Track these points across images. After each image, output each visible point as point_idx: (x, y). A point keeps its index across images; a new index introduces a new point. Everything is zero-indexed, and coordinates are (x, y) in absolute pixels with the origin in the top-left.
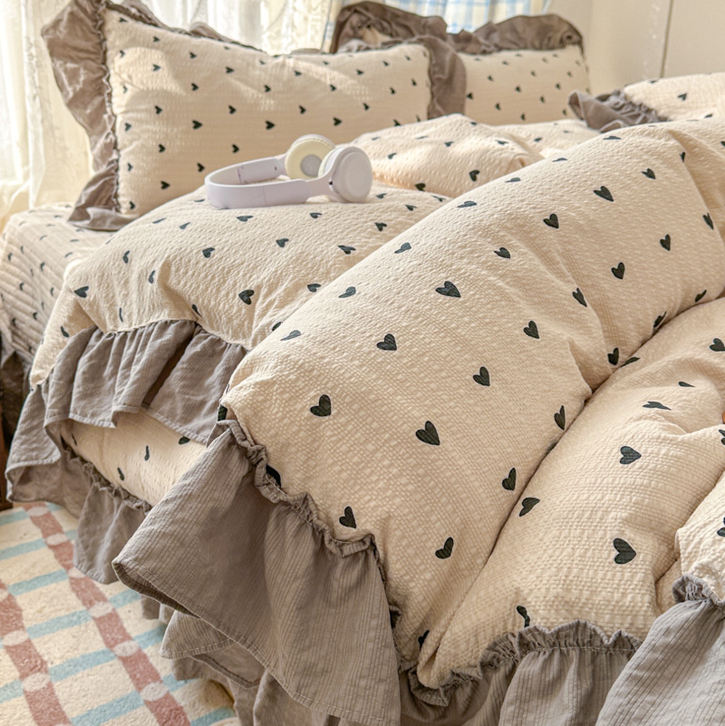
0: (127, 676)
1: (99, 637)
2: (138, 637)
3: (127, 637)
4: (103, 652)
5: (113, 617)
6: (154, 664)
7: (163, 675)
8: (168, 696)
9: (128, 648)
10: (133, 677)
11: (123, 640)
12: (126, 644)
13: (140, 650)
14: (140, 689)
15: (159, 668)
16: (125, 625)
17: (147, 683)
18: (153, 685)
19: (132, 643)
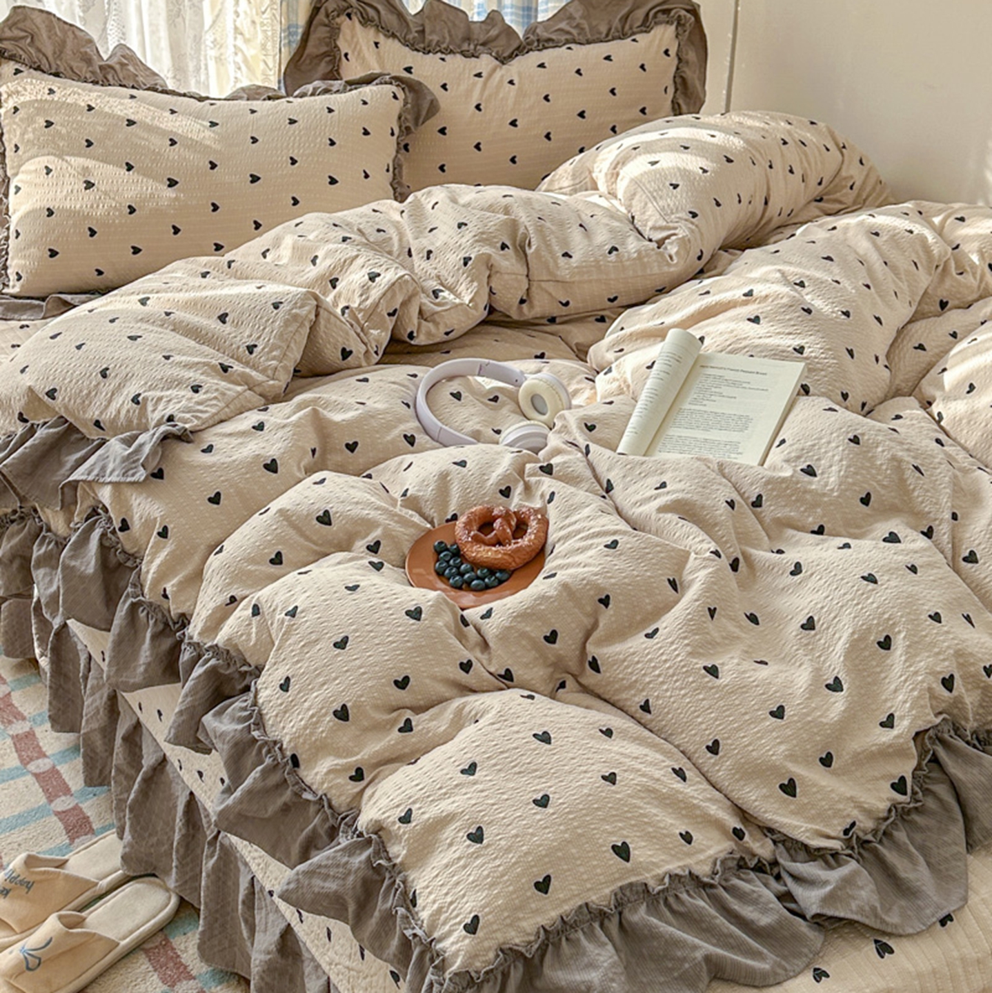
0: (41, 790)
1: (15, 755)
2: (54, 755)
3: (43, 755)
4: (17, 768)
5: (30, 735)
6: (67, 780)
7: (73, 789)
8: (76, 808)
9: (42, 765)
10: (45, 791)
11: (38, 758)
12: (40, 761)
13: (54, 767)
14: (51, 801)
15: (70, 784)
16: (41, 744)
17: (57, 796)
18: (63, 798)
19: (46, 760)
